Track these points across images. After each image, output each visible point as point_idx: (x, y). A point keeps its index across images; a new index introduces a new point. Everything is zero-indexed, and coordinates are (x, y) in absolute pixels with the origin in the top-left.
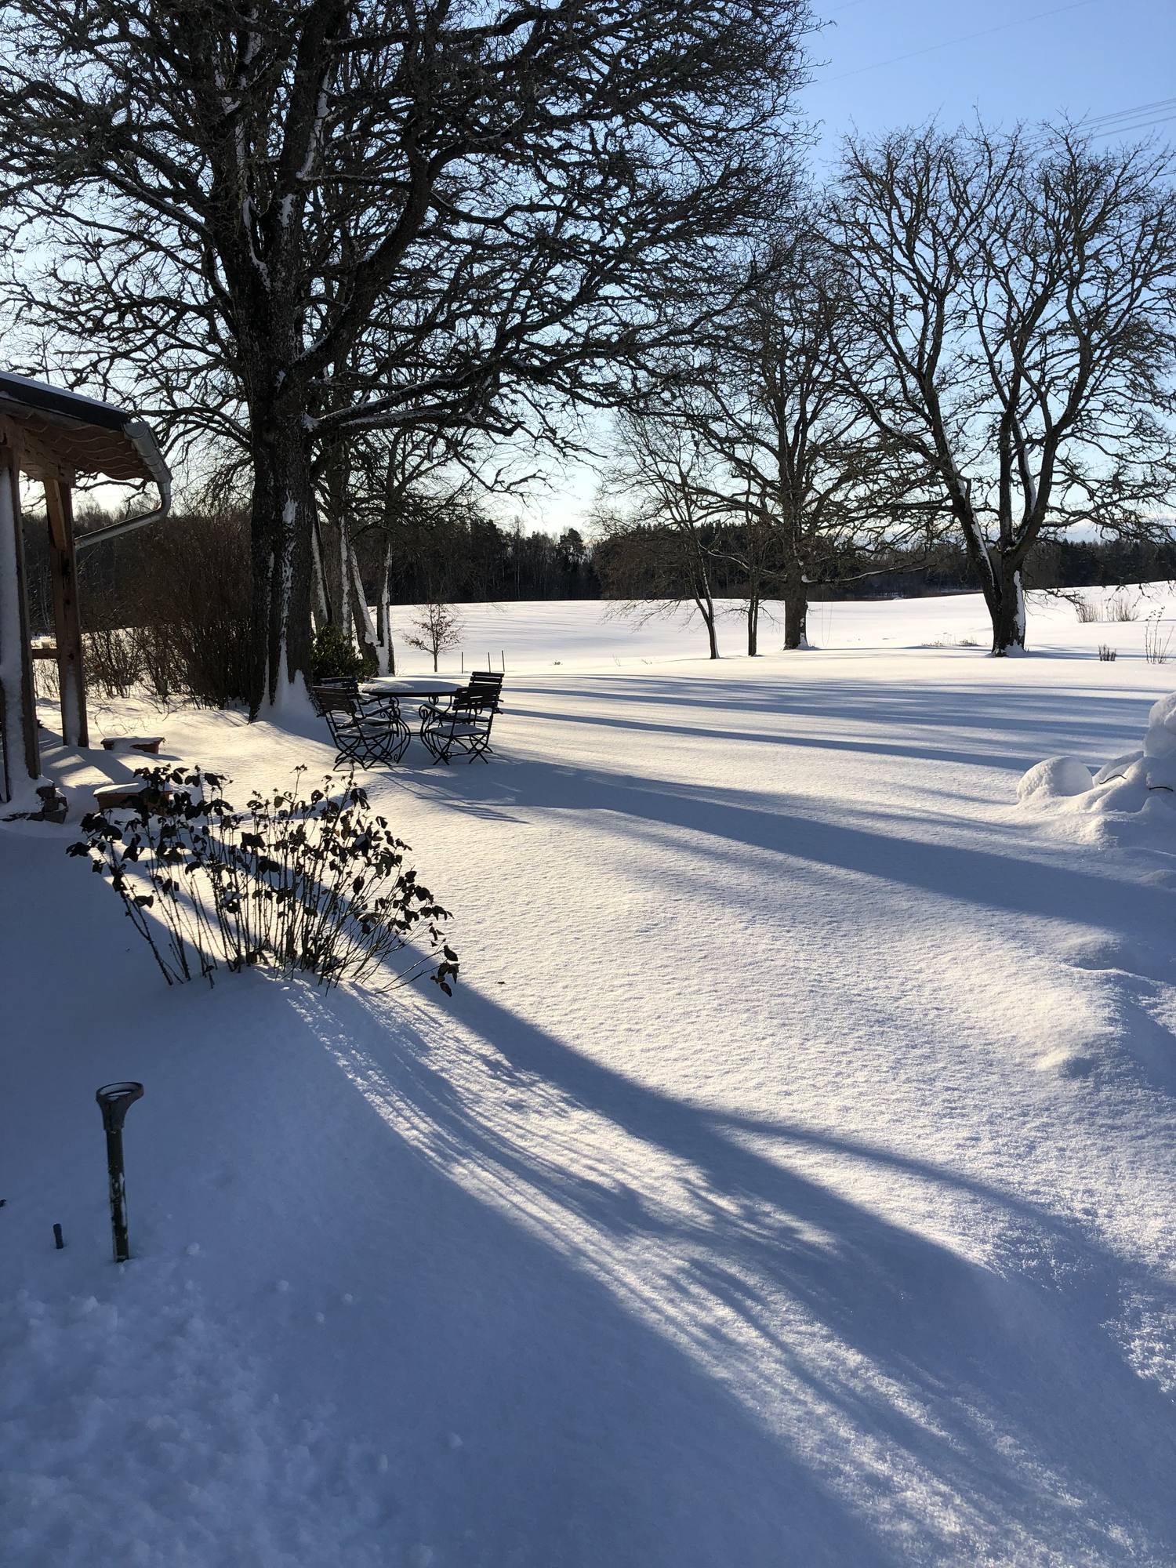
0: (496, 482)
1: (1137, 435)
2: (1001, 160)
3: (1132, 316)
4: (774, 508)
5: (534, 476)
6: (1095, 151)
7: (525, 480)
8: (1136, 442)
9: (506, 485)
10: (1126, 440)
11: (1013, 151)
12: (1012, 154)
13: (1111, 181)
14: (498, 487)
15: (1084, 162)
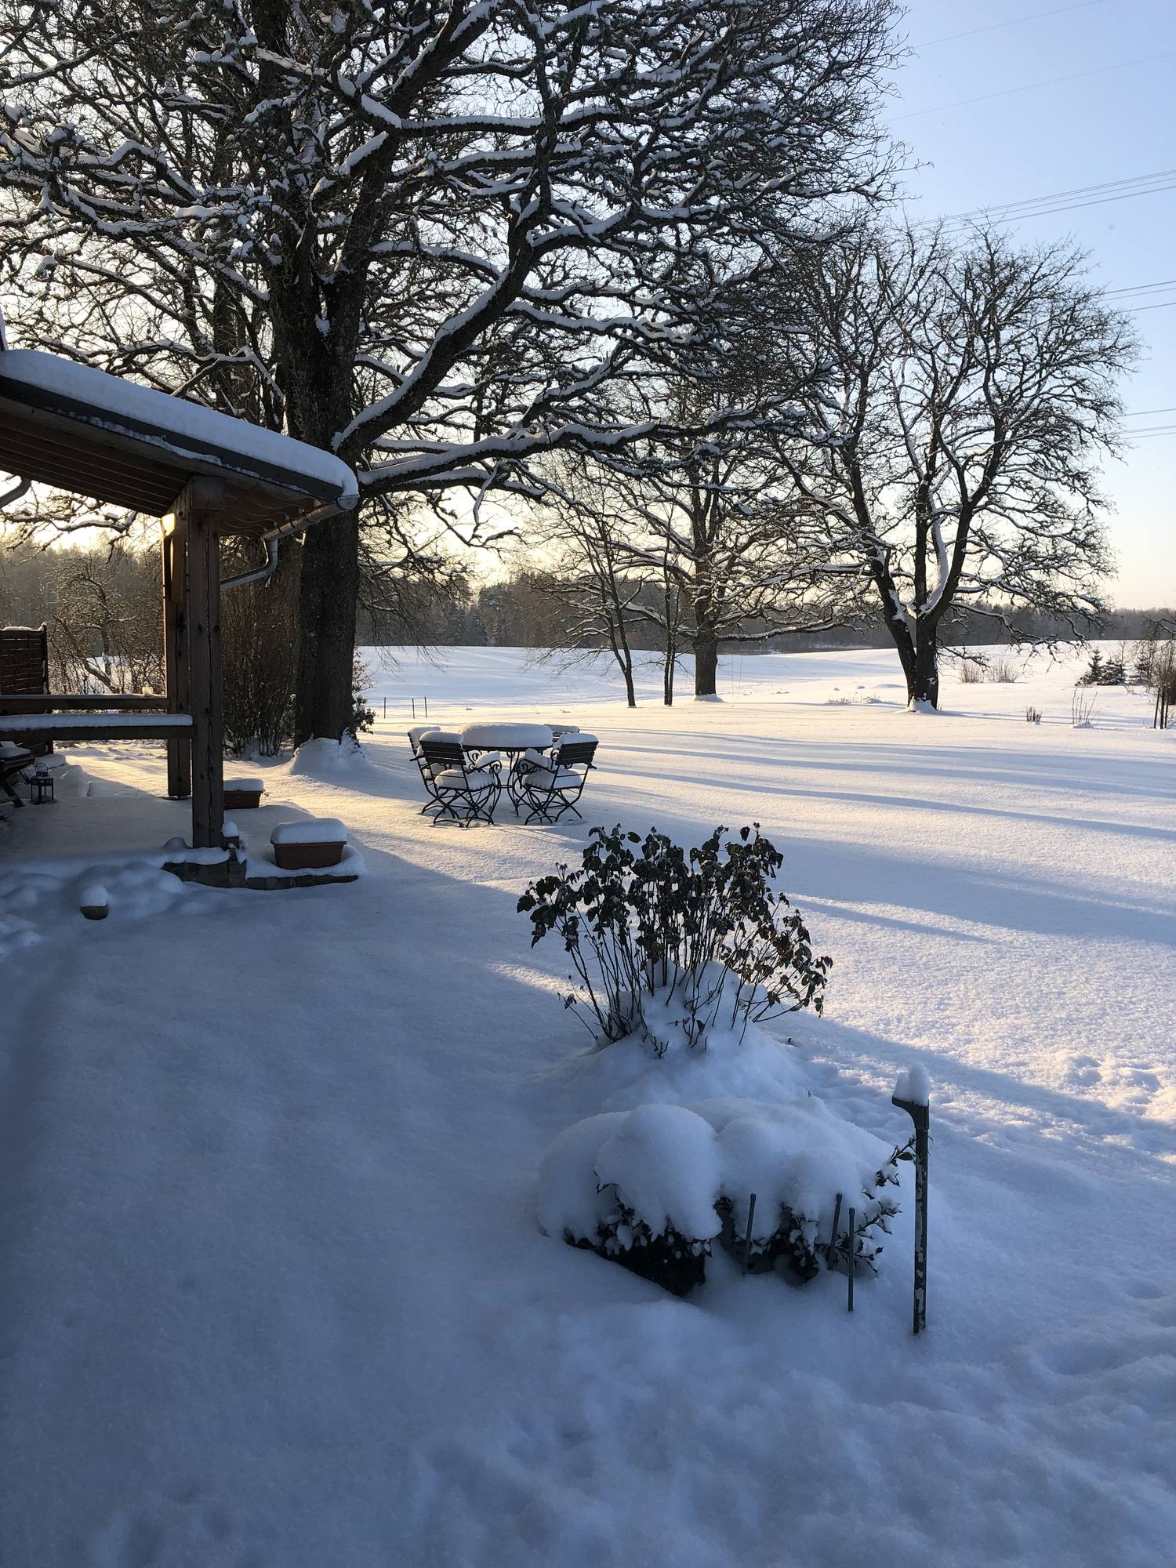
0: (474, 536)
1: (1040, 511)
2: (924, 251)
3: (1042, 400)
4: (687, 566)
5: (510, 532)
6: (1012, 249)
7: (501, 536)
8: (1041, 517)
9: (483, 540)
10: (1031, 515)
11: (936, 244)
12: (934, 247)
13: (1025, 277)
14: (475, 541)
15: (1001, 258)
